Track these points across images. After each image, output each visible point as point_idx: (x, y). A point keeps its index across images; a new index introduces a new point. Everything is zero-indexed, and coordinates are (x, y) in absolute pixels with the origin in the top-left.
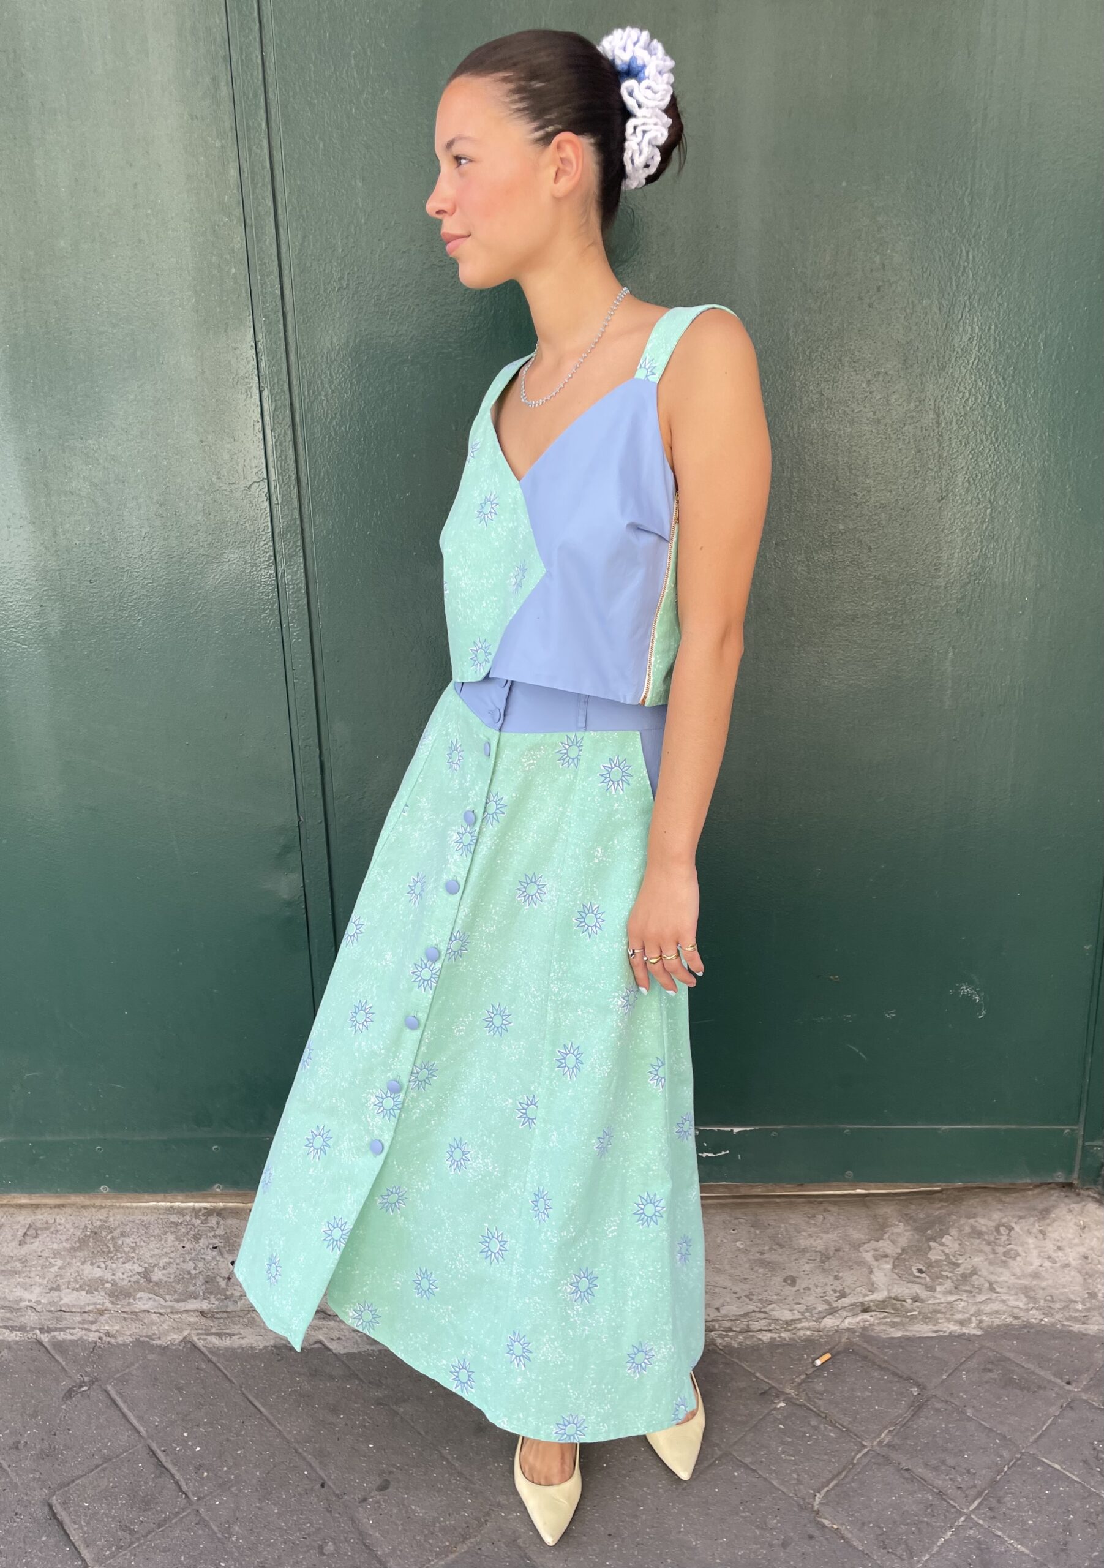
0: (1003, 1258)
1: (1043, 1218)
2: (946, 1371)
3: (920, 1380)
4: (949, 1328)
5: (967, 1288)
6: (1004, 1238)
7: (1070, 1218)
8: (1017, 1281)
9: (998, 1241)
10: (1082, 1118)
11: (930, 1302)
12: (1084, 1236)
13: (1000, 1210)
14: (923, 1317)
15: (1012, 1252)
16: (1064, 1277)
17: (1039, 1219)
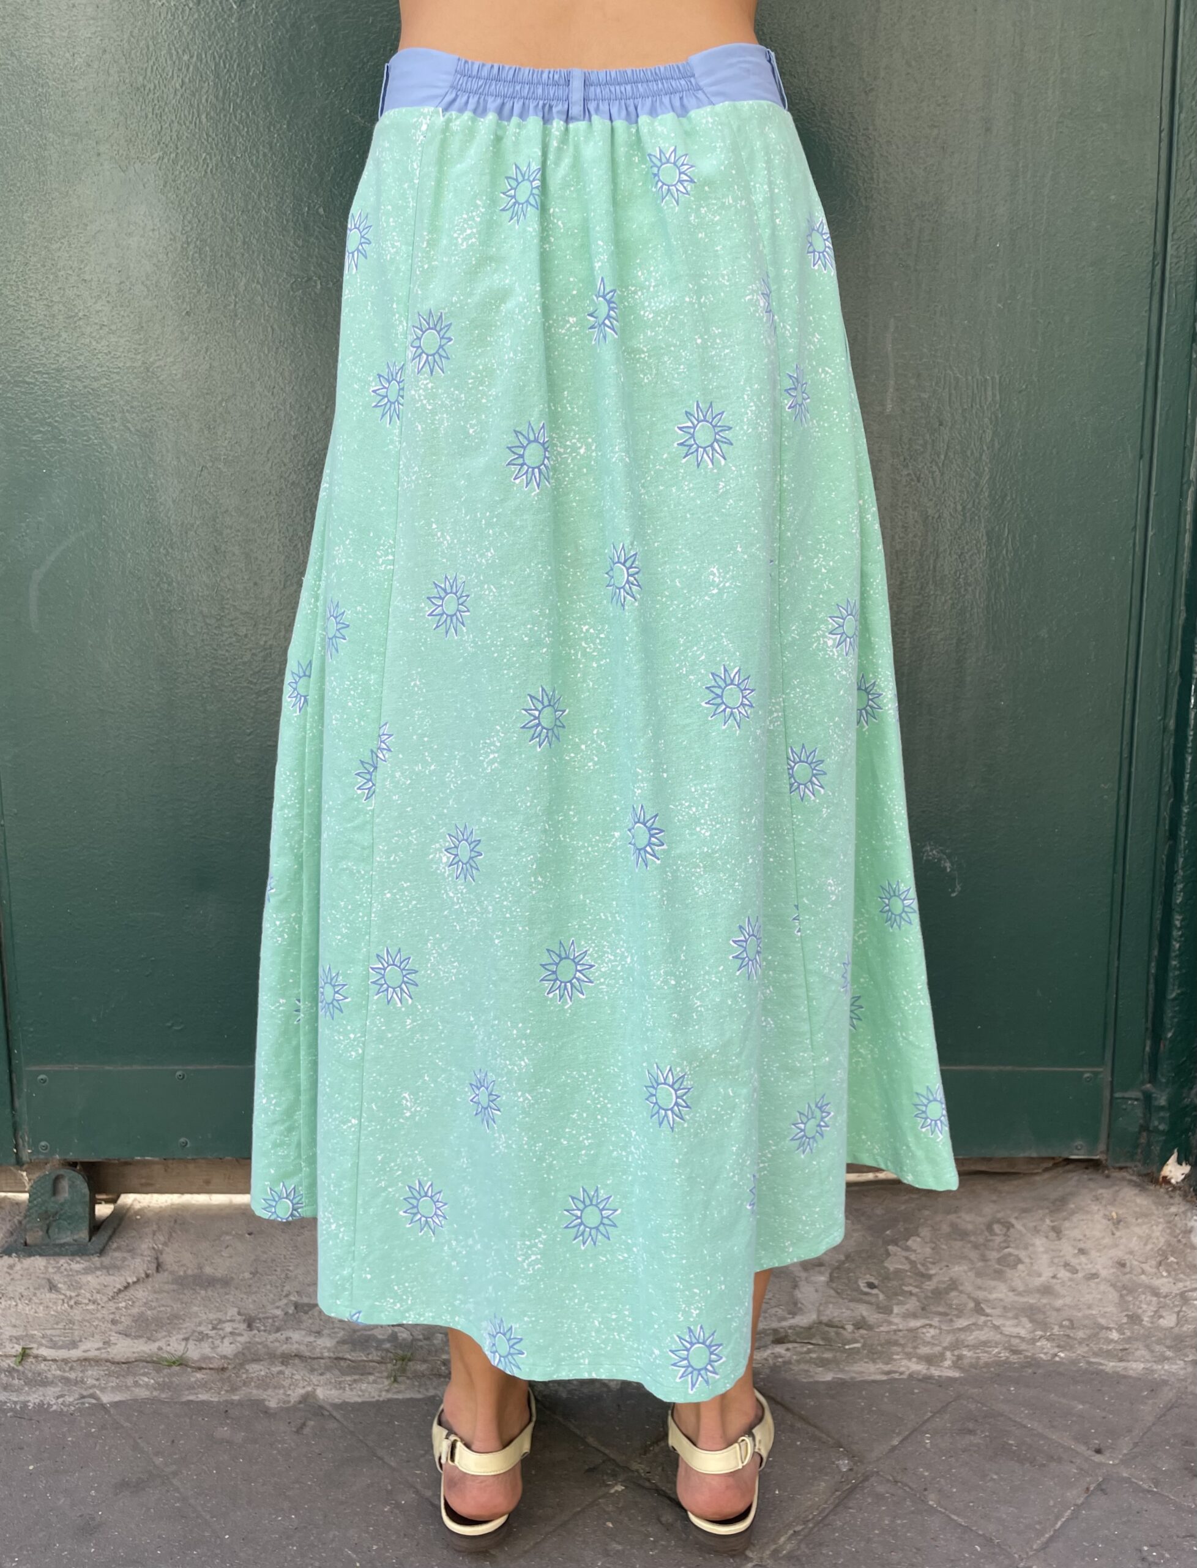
0: (997, 1266)
1: (1057, 1210)
2: (899, 1434)
3: (855, 1447)
4: (908, 1368)
5: (941, 1309)
6: (999, 1239)
7: (1096, 1208)
8: (1016, 1298)
9: (991, 1244)
10: (1108, 1055)
11: (882, 1329)
12: (1118, 1234)
13: (994, 1202)
14: (869, 1352)
15: (1012, 1258)
16: (1090, 1293)
17: (1051, 1212)
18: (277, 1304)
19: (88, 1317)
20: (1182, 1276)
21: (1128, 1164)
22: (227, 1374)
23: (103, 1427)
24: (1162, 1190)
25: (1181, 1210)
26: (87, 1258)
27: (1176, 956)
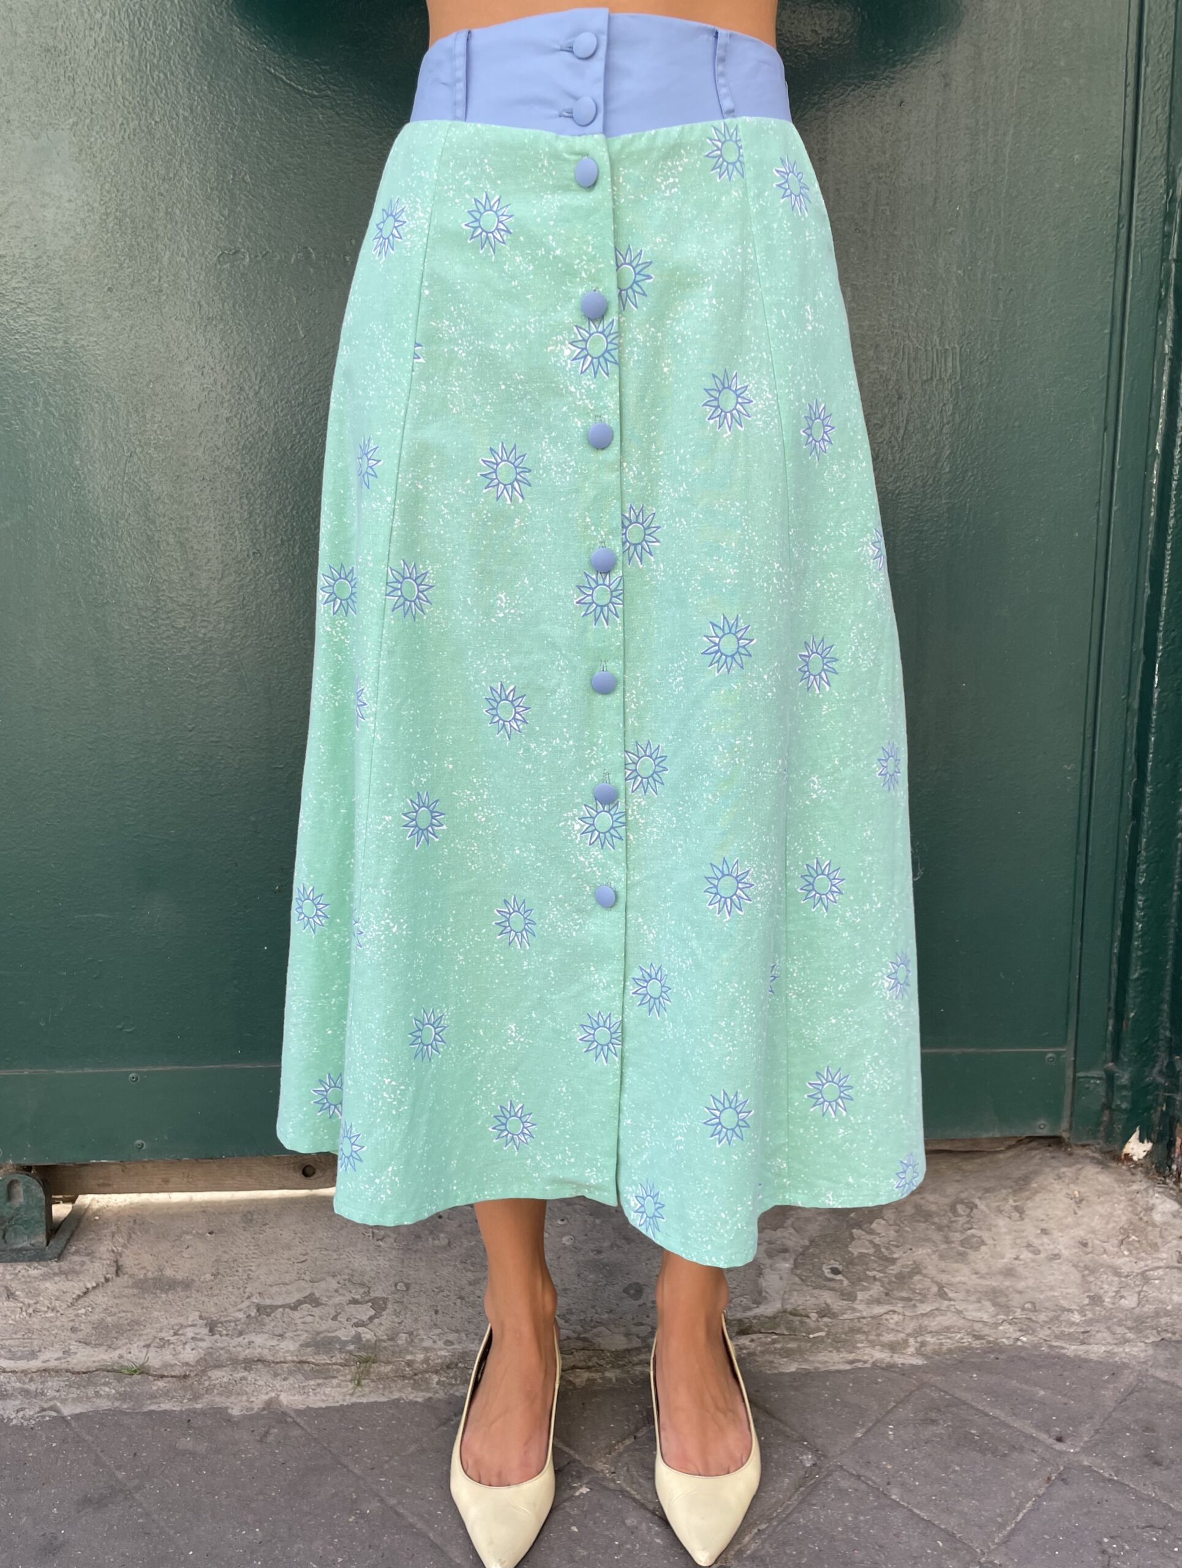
0: (960, 1248)
1: (1021, 1189)
2: (863, 1426)
3: (819, 1441)
4: (873, 1356)
5: (904, 1294)
6: (962, 1220)
7: (1059, 1187)
8: (979, 1281)
9: (954, 1225)
10: (1071, 1036)
11: (845, 1316)
12: (1080, 1213)
13: (958, 1181)
14: (833, 1340)
15: (975, 1239)
16: (1053, 1274)
17: (1014, 1191)
18: (239, 1307)
19: (47, 1325)
20: (1143, 1254)
21: (1090, 1142)
22: (189, 1382)
23: (64, 1441)
24: (1124, 1167)
25: (1142, 1188)
26: (44, 1263)
27: (1139, 937)
